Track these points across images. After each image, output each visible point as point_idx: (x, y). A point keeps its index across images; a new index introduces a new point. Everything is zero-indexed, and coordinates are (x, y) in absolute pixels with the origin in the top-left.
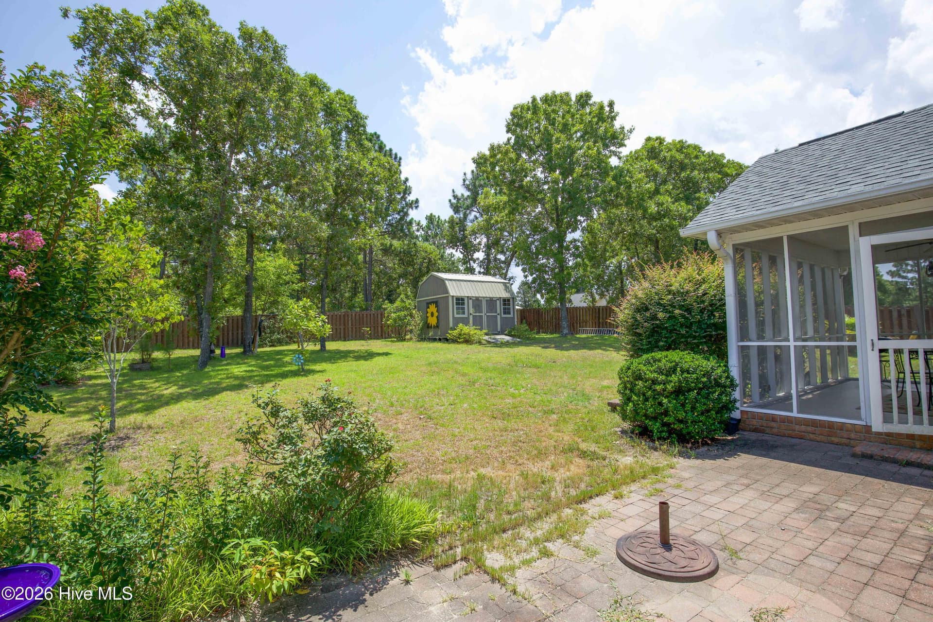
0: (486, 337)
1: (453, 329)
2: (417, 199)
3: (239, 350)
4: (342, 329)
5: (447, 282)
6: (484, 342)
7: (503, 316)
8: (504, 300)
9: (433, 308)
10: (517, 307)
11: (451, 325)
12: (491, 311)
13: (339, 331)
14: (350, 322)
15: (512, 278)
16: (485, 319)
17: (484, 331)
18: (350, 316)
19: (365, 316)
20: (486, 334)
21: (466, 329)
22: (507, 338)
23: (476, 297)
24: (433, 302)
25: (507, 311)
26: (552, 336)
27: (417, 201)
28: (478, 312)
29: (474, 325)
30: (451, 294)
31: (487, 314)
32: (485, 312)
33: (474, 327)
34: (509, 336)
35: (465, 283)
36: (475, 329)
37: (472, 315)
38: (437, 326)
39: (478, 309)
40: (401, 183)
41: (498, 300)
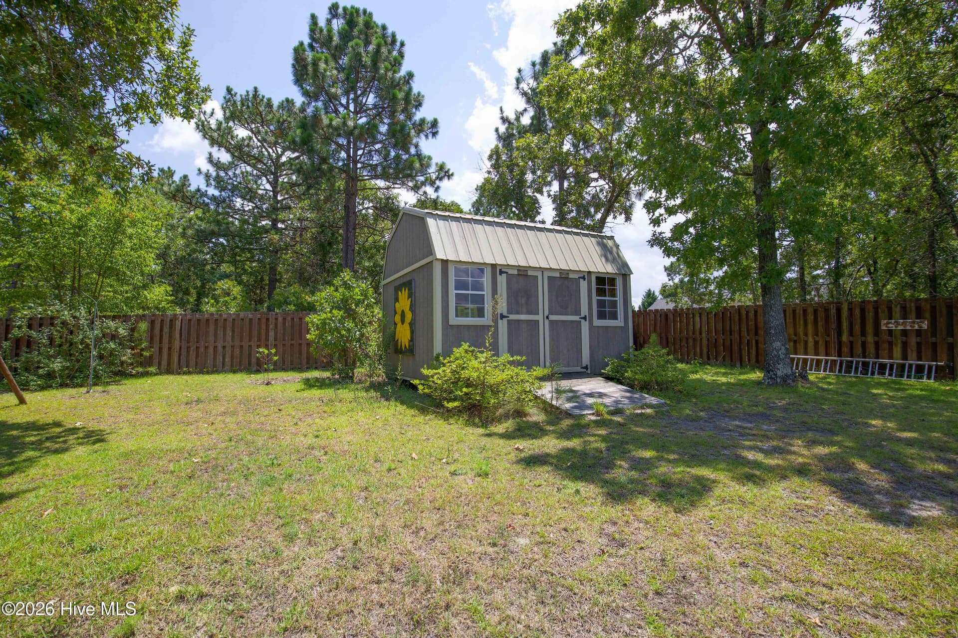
2: (435, 119)
5: (431, 222)
6: (534, 413)
7: (597, 322)
8: (600, 279)
9: (404, 301)
11: (438, 348)
12: (564, 310)
16: (544, 332)
19: (263, 320)
20: (543, 379)
21: (475, 365)
23: (519, 268)
24: (405, 285)
25: (606, 311)
27: (434, 122)
28: (524, 310)
29: (511, 352)
30: (440, 255)
31: (552, 318)
32: (546, 313)
33: (505, 357)
34: (619, 382)
35: (486, 227)
36: (512, 363)
37: (505, 320)
38: (411, 351)
39: (524, 301)
40: (398, 84)
41: (584, 278)
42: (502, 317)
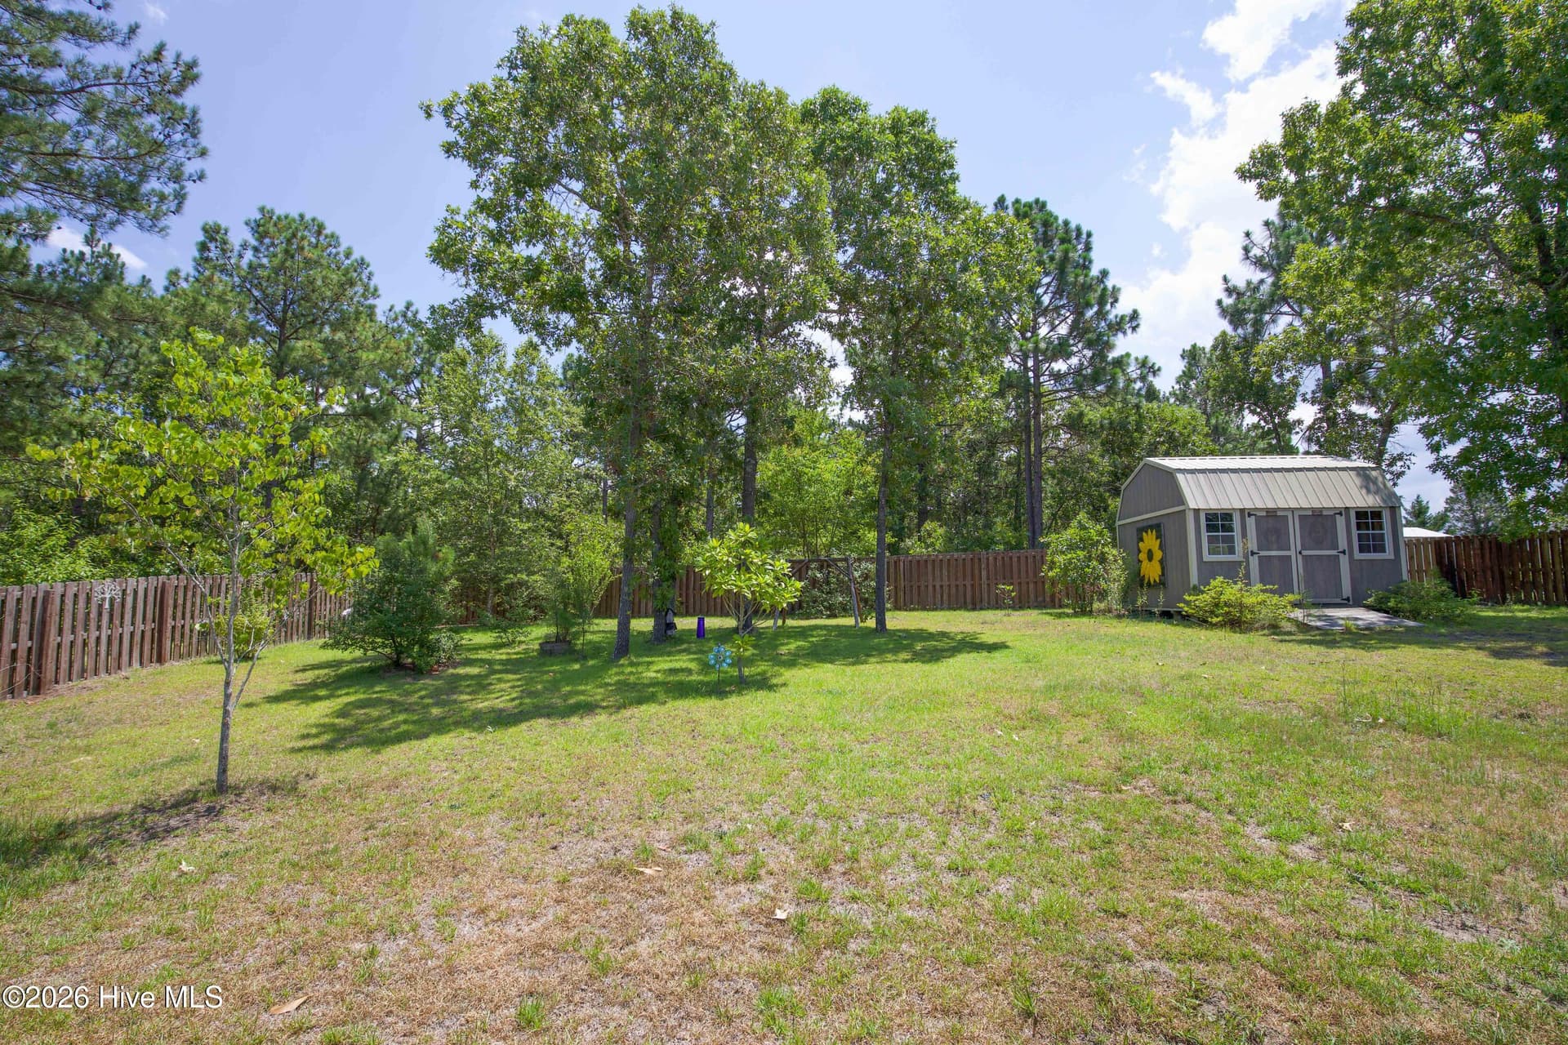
0: (1298, 614)
1: (1196, 590)
2: (1135, 312)
3: (730, 623)
4: (969, 588)
5: (1180, 477)
6: (1287, 626)
7: (1358, 556)
8: (1361, 514)
9: (1150, 541)
10: (1410, 532)
11: (1194, 579)
12: (1319, 545)
13: (961, 589)
14: (984, 573)
15: (1400, 457)
16: (1297, 568)
17: (1290, 597)
18: (984, 561)
19: (1015, 560)
20: (1296, 605)
21: (1232, 592)
22: (1373, 617)
23: (1268, 510)
24: (1151, 527)
25: (1370, 545)
26: (1549, 614)
27: (1135, 315)
28: (1275, 546)
29: (1263, 581)
30: (1192, 505)
31: (1305, 553)
32: (1299, 548)
33: (1259, 586)
34: (1378, 610)
35: (1232, 475)
36: (1262, 591)
37: (1256, 556)
38: (1162, 583)
39: (1274, 538)
40: (1091, 285)
41: (1341, 514)
42: (1253, 553)
